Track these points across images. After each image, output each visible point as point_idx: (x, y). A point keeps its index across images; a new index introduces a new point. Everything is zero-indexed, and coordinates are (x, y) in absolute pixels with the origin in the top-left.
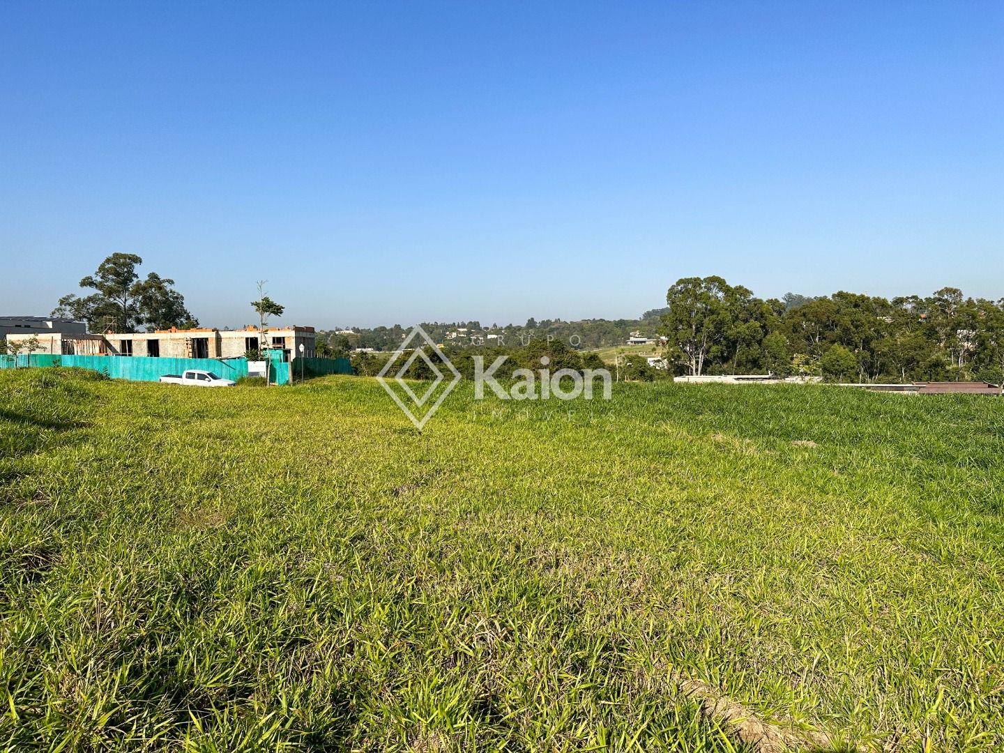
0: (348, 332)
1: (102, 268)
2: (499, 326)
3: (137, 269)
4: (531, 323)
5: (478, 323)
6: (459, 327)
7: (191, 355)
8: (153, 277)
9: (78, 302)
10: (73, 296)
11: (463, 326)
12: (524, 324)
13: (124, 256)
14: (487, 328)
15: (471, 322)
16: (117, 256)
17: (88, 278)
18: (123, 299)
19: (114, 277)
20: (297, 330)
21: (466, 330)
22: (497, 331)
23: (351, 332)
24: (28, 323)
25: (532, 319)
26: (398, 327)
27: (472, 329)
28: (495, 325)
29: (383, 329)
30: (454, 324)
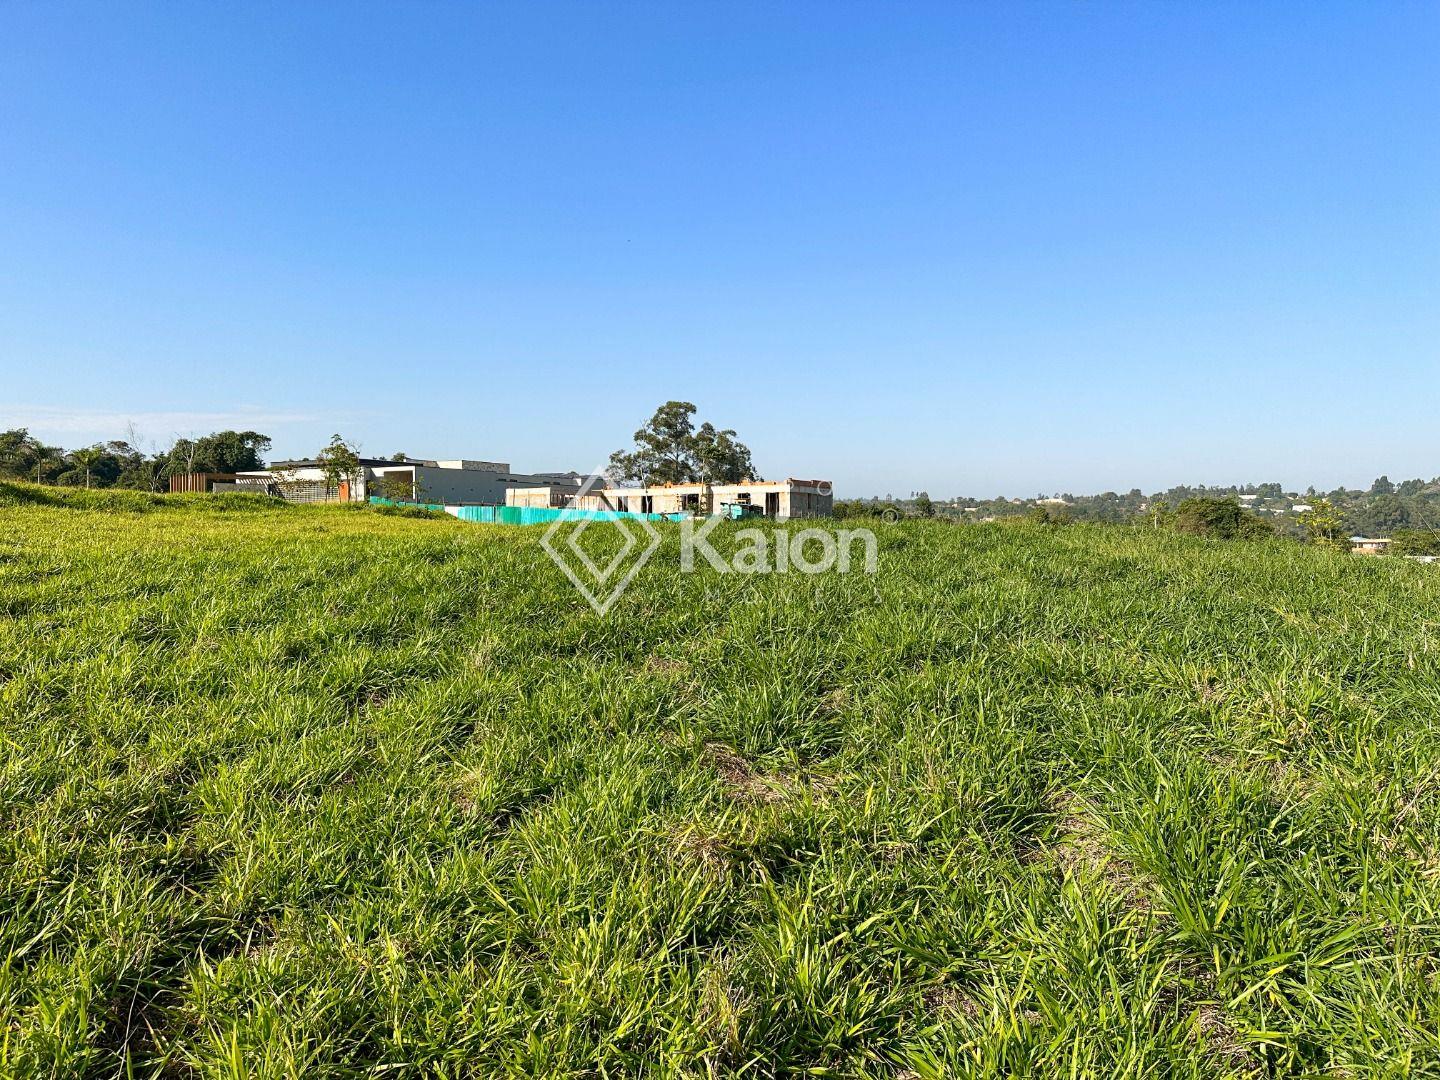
0: (1055, 501)
1: (655, 421)
2: (1319, 490)
3: (692, 418)
4: (1382, 485)
5: (1279, 486)
6: (1243, 492)
7: (681, 508)
8: (708, 428)
9: (628, 458)
10: (623, 451)
11: (1251, 491)
12: (1367, 488)
13: (679, 405)
14: (1295, 495)
15: (1265, 485)
16: (670, 405)
17: (641, 432)
18: (675, 454)
19: (666, 430)
20: (796, 483)
21: (1254, 497)
22: (1312, 497)
23: (1060, 501)
24: (558, 481)
25: (1385, 478)
26: (1136, 493)
27: (1265, 496)
28: (1312, 490)
29: (1111, 496)
30: (1234, 487)
